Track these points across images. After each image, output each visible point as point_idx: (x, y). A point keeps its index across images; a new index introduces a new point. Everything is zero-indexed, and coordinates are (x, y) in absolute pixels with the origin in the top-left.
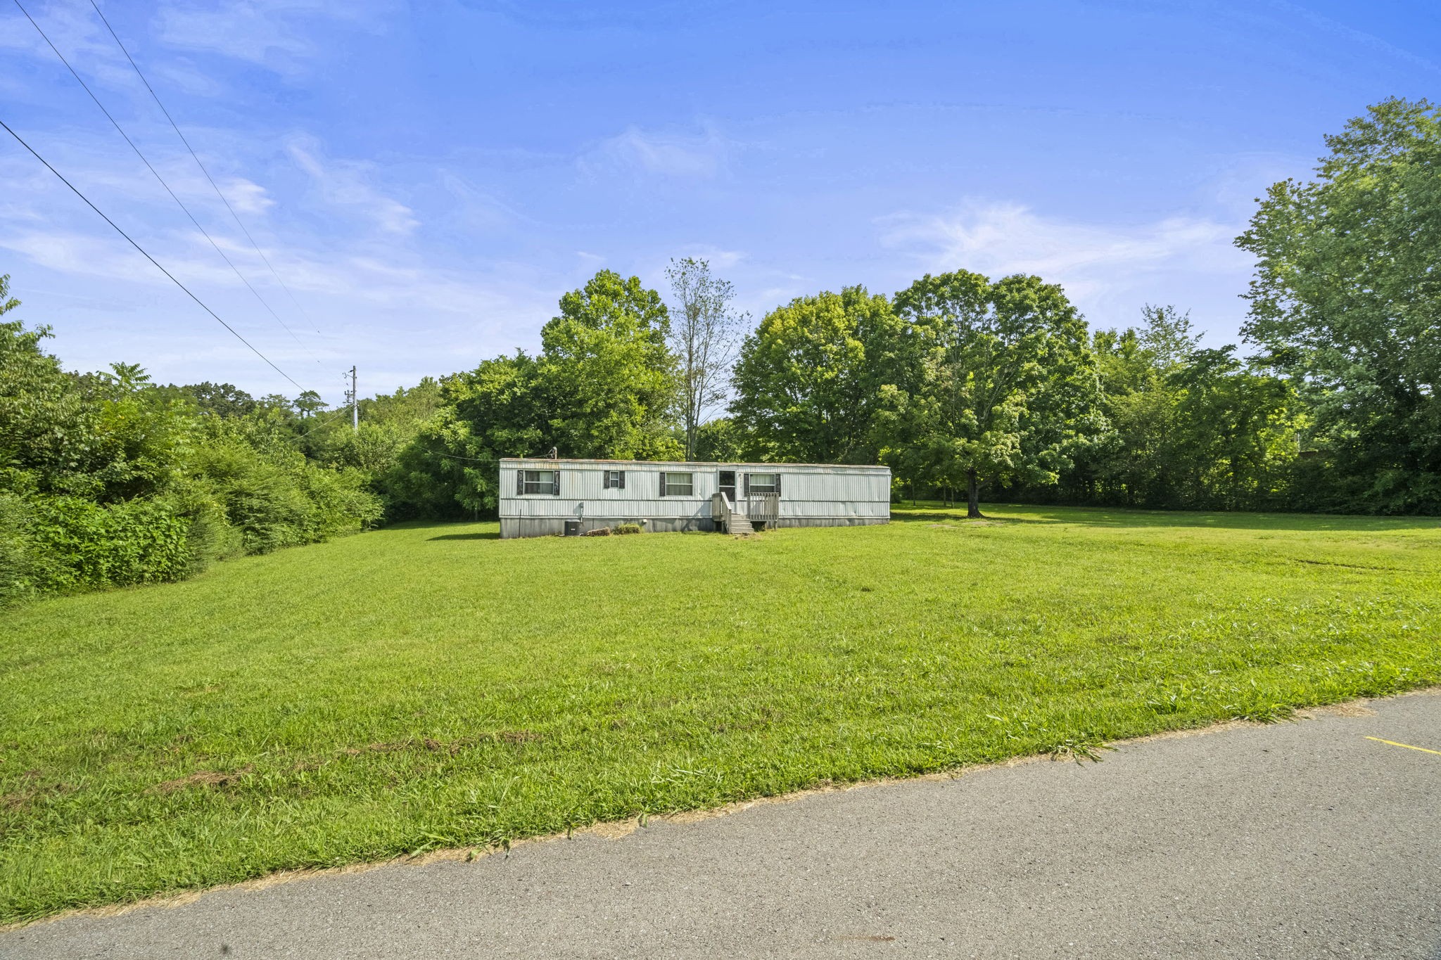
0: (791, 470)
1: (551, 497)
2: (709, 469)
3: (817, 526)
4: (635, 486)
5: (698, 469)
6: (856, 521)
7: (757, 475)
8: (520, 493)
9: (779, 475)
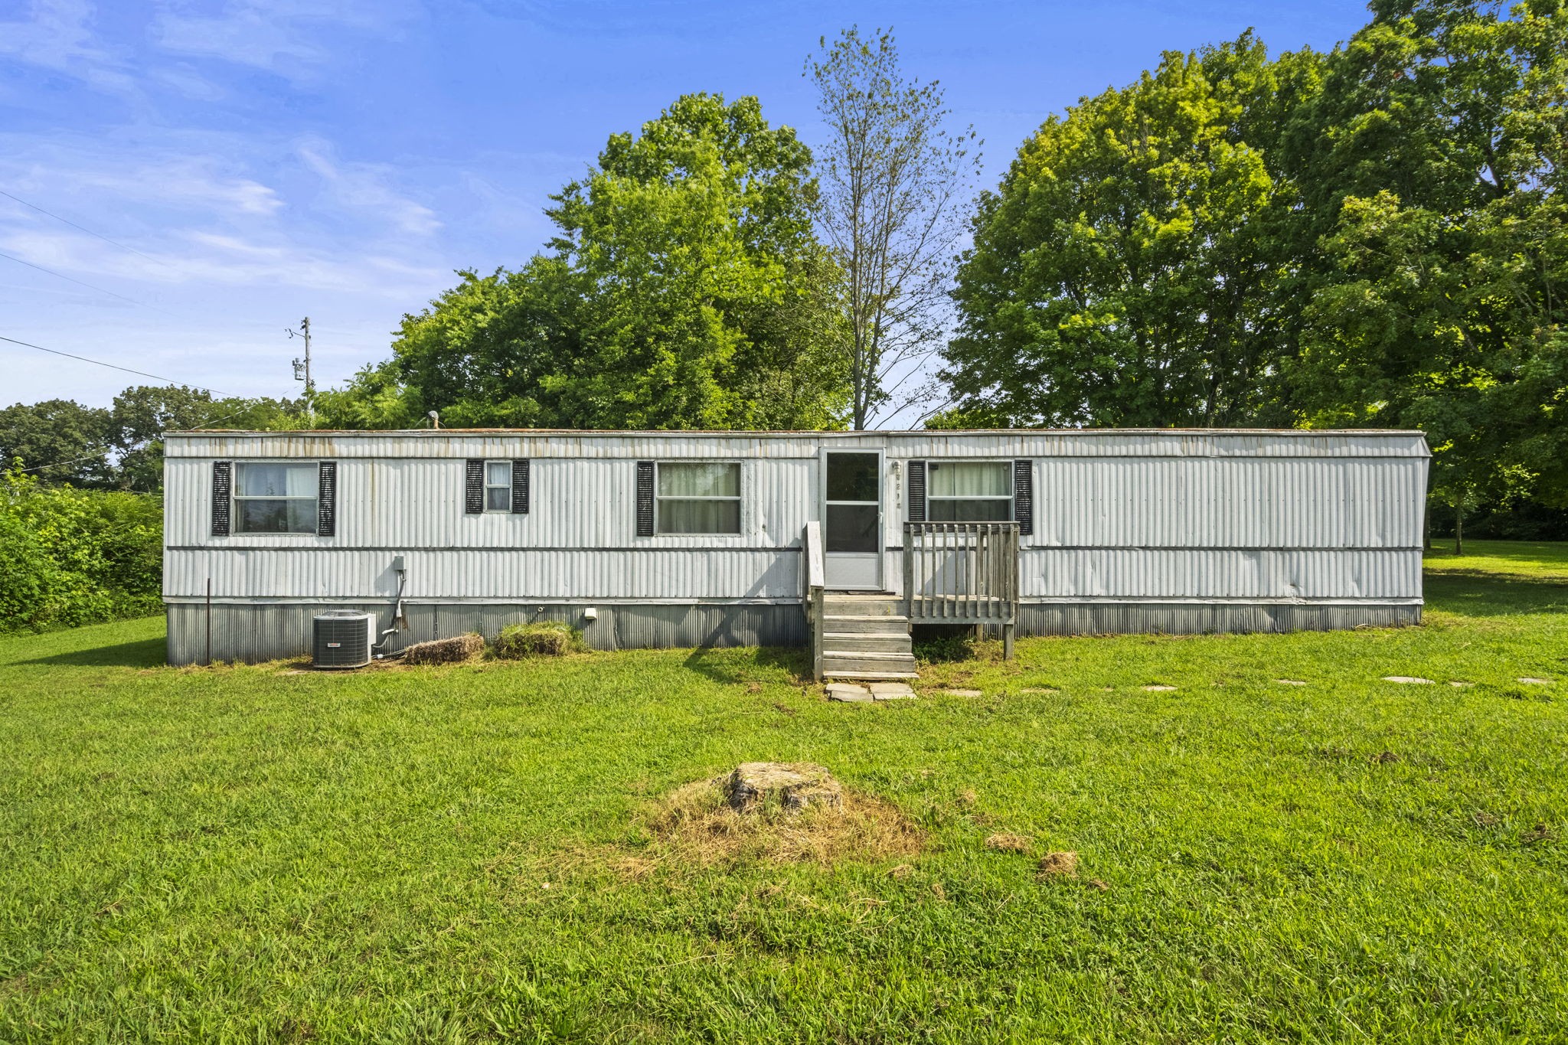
0: (1068, 447)
1: (310, 540)
2: (792, 449)
3: (1157, 630)
4: (561, 507)
5: (758, 451)
6: (1299, 616)
7: (956, 465)
8: (220, 528)
9: (1025, 466)
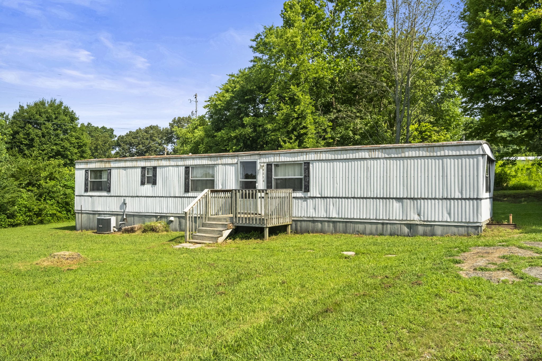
0: (323, 156)
1: (105, 194)
2: (229, 161)
4: (164, 183)
5: (219, 162)
7: (285, 164)
8: (86, 190)
9: (307, 164)
